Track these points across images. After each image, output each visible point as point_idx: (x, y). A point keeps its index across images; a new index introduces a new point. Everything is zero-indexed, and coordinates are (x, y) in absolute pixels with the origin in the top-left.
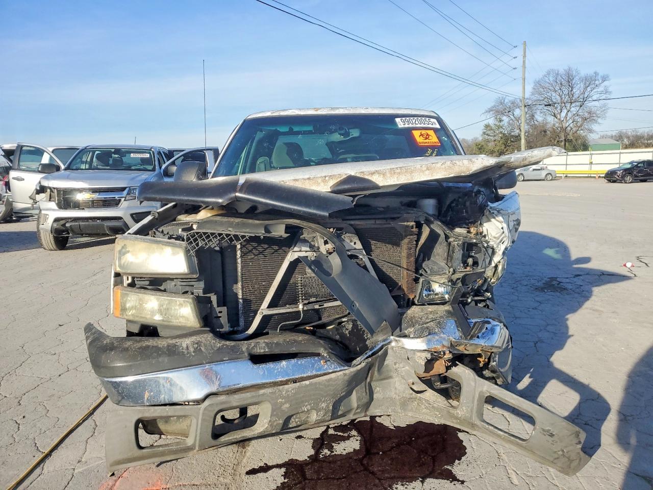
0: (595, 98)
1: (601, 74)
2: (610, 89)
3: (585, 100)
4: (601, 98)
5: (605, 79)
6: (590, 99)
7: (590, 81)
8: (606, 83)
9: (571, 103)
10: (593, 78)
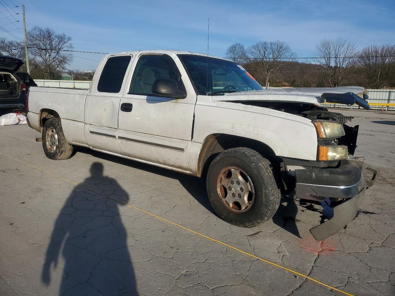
0: (65, 49)
1: (67, 36)
2: (73, 46)
3: (59, 49)
4: (69, 50)
5: (69, 39)
6: (62, 49)
7: (62, 39)
8: (70, 42)
9: (51, 50)
10: (63, 37)
